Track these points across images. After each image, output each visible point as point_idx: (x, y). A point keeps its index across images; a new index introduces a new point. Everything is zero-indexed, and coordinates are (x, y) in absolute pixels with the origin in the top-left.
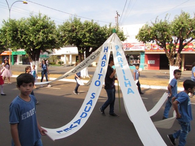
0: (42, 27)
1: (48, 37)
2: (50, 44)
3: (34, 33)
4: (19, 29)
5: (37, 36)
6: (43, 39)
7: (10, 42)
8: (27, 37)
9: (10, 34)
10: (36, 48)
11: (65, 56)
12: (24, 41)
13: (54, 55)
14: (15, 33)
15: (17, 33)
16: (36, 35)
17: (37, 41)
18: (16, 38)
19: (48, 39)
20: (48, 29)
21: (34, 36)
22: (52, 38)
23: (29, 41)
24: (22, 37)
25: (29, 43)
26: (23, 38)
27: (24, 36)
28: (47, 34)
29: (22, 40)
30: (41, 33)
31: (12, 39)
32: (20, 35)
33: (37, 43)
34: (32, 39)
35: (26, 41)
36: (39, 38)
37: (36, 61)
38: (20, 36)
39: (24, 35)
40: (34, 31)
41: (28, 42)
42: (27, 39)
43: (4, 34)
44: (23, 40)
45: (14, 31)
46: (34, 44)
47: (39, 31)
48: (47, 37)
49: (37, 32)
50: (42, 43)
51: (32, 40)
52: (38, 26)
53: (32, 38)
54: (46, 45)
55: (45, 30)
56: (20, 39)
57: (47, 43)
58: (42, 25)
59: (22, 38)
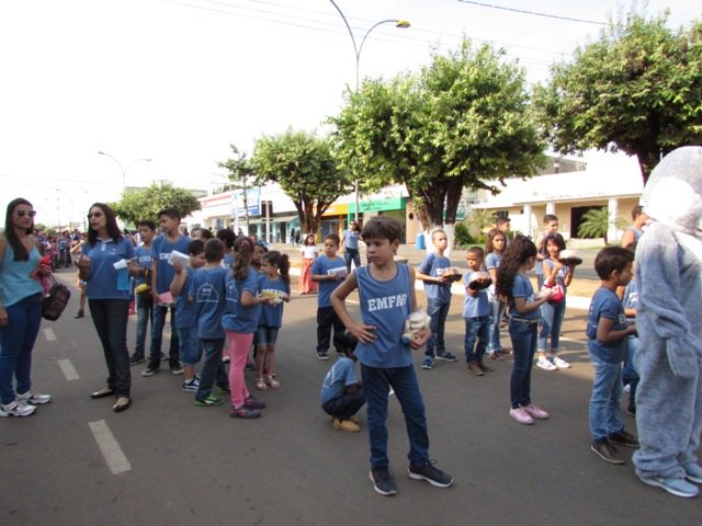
0: (474, 92)
1: (497, 124)
2: (503, 154)
3: (449, 117)
4: (396, 110)
5: (459, 125)
6: (482, 136)
7: (364, 159)
8: (419, 136)
9: (366, 131)
10: (450, 174)
11: (527, 209)
12: (409, 153)
13: (482, 210)
14: (382, 124)
15: (389, 125)
16: (452, 125)
17: (458, 146)
18: (385, 144)
19: (498, 135)
20: (499, 94)
21: (445, 127)
22: (515, 128)
23: (428, 147)
24: (403, 136)
25: (426, 158)
26: (407, 139)
27: (410, 133)
28: (496, 115)
29: (402, 148)
30: (471, 114)
31: (373, 147)
32: (399, 131)
33: (457, 153)
34: (441, 141)
35: (417, 149)
36: (463, 132)
37: (445, 226)
38: (398, 135)
39: (411, 128)
40: (445, 108)
42: (421, 141)
43: (348, 133)
44: (408, 146)
45: (378, 119)
46: (445, 161)
47: (462, 108)
48: (494, 128)
49: (456, 112)
50: (476, 152)
51: (438, 145)
52: (460, 87)
53: (439, 136)
54: (489, 160)
55: (488, 99)
56: (398, 146)
57: (492, 151)
58: (475, 84)
59: (404, 140)
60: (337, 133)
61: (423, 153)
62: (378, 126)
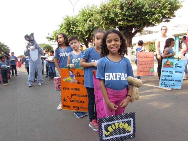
1: (94, 24)
4: (71, 22)
6: (89, 27)
9: (65, 28)
10: (86, 37)
12: (76, 32)
14: (69, 26)
18: (70, 31)
19: (94, 27)
27: (75, 28)
29: (74, 31)
30: (88, 22)
31: (67, 31)
32: (73, 27)
33: (85, 32)
41: (79, 32)
42: (77, 30)
47: (86, 21)
50: (90, 31)
52: (86, 16)
58: (89, 14)
60: (60, 29)
61: (79, 33)
62: (68, 27)
